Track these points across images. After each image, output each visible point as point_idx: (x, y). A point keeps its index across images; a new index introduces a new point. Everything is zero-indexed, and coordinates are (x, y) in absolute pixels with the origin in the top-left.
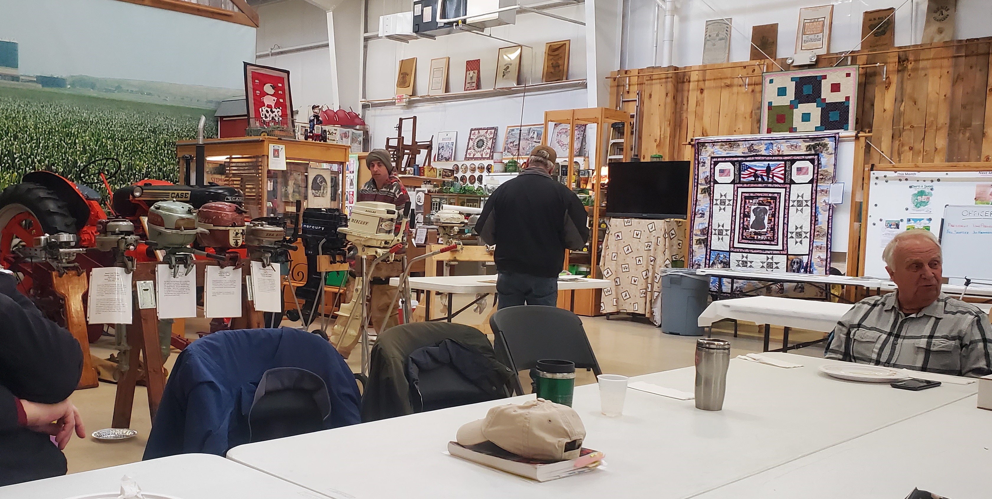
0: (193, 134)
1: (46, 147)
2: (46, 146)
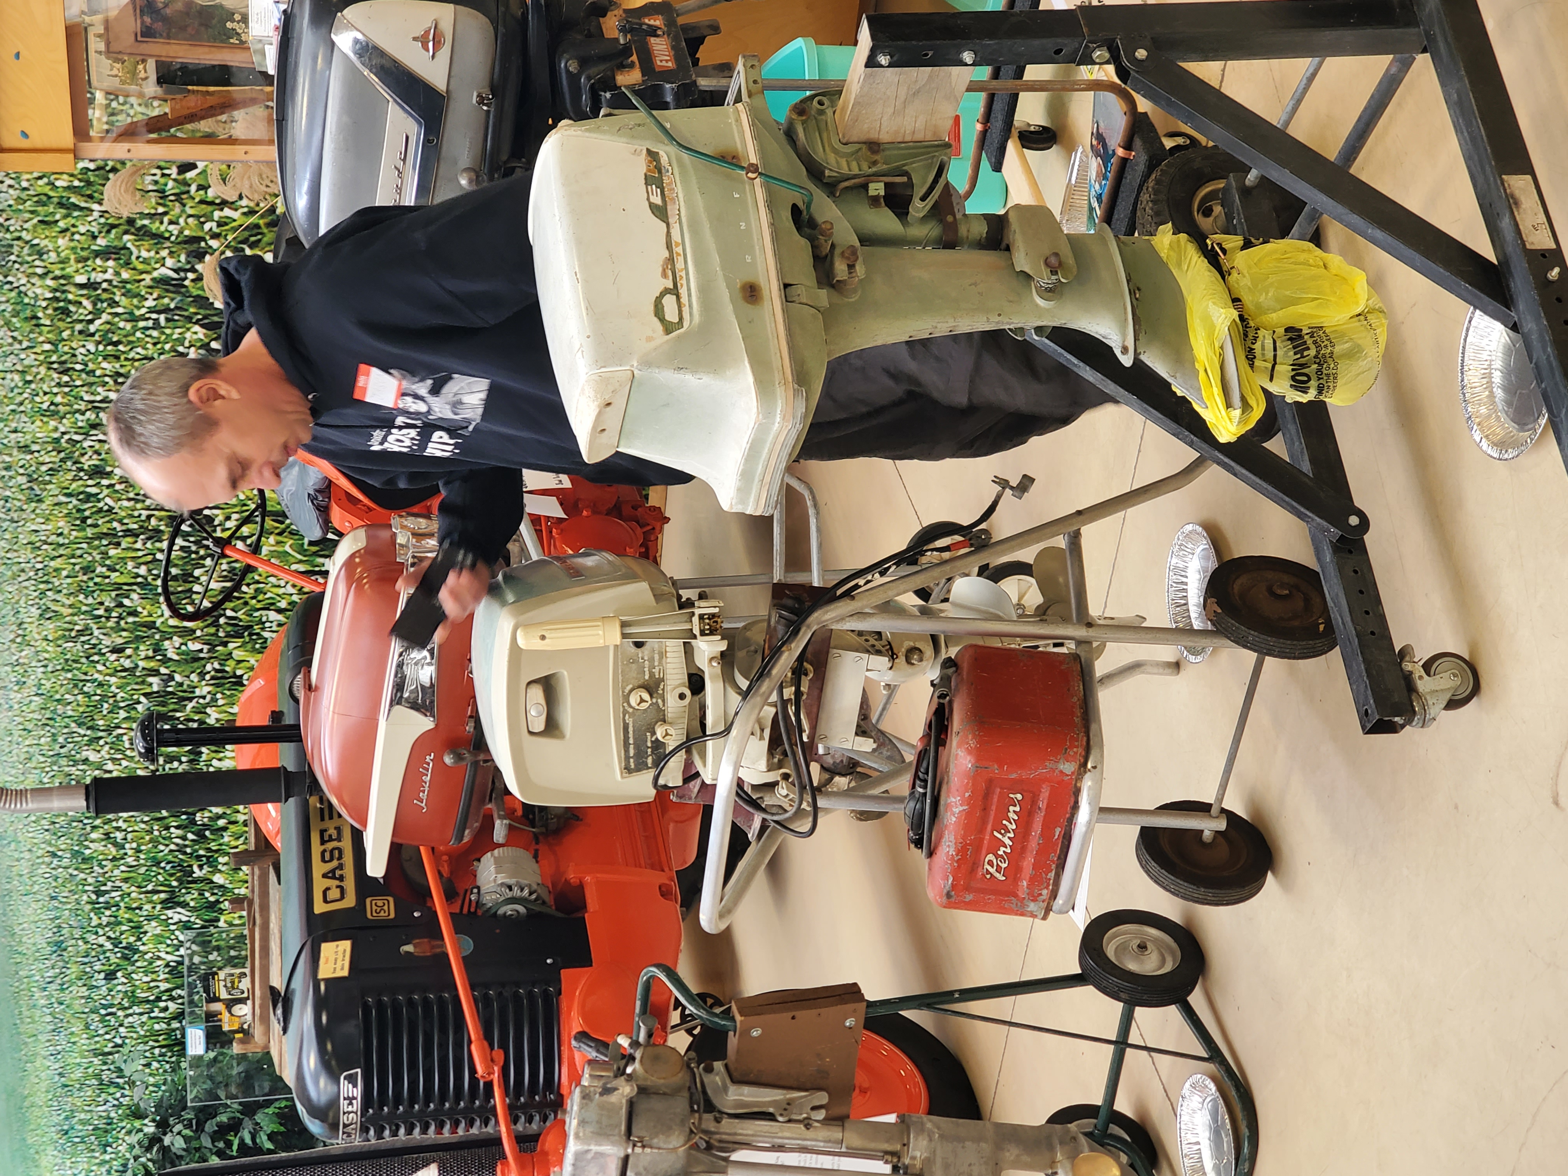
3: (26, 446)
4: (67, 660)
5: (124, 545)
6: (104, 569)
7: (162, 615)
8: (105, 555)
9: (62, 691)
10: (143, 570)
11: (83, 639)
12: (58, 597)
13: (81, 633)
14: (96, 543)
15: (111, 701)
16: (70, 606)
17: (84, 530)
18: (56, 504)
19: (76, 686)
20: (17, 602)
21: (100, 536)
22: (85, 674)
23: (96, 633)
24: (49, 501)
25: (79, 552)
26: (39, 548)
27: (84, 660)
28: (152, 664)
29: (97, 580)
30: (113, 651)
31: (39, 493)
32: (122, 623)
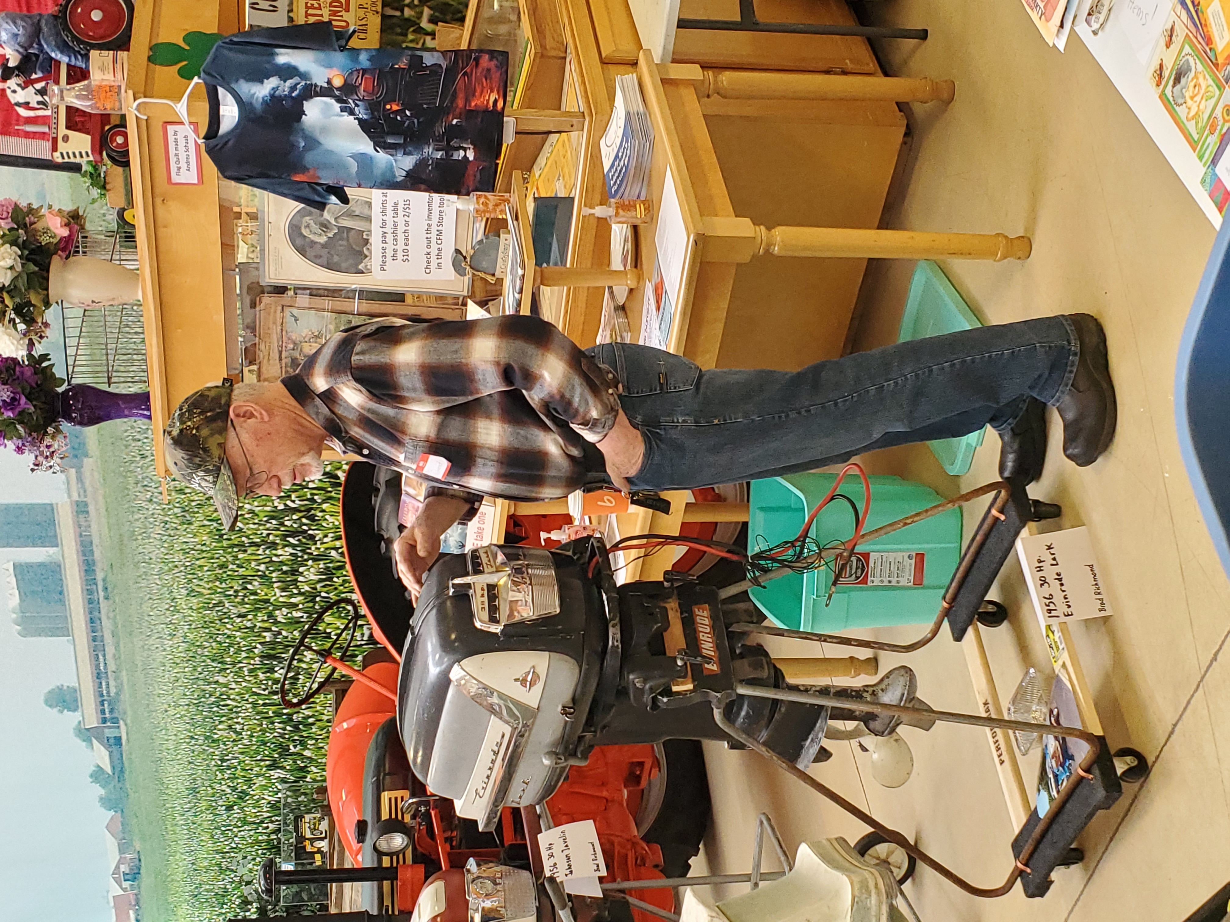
4: (205, 622)
5: (249, 552)
6: (234, 567)
7: (275, 595)
8: (236, 558)
9: (202, 639)
10: (262, 567)
11: (217, 609)
12: (201, 583)
13: (216, 605)
14: (230, 550)
15: (236, 647)
16: (209, 589)
19: (211, 637)
20: (172, 585)
21: (232, 546)
22: (219, 630)
23: (227, 605)
24: (197, 524)
25: (217, 556)
26: (188, 553)
27: (217, 622)
28: (266, 625)
29: (229, 573)
30: (239, 616)
31: (189, 518)
32: (246, 599)
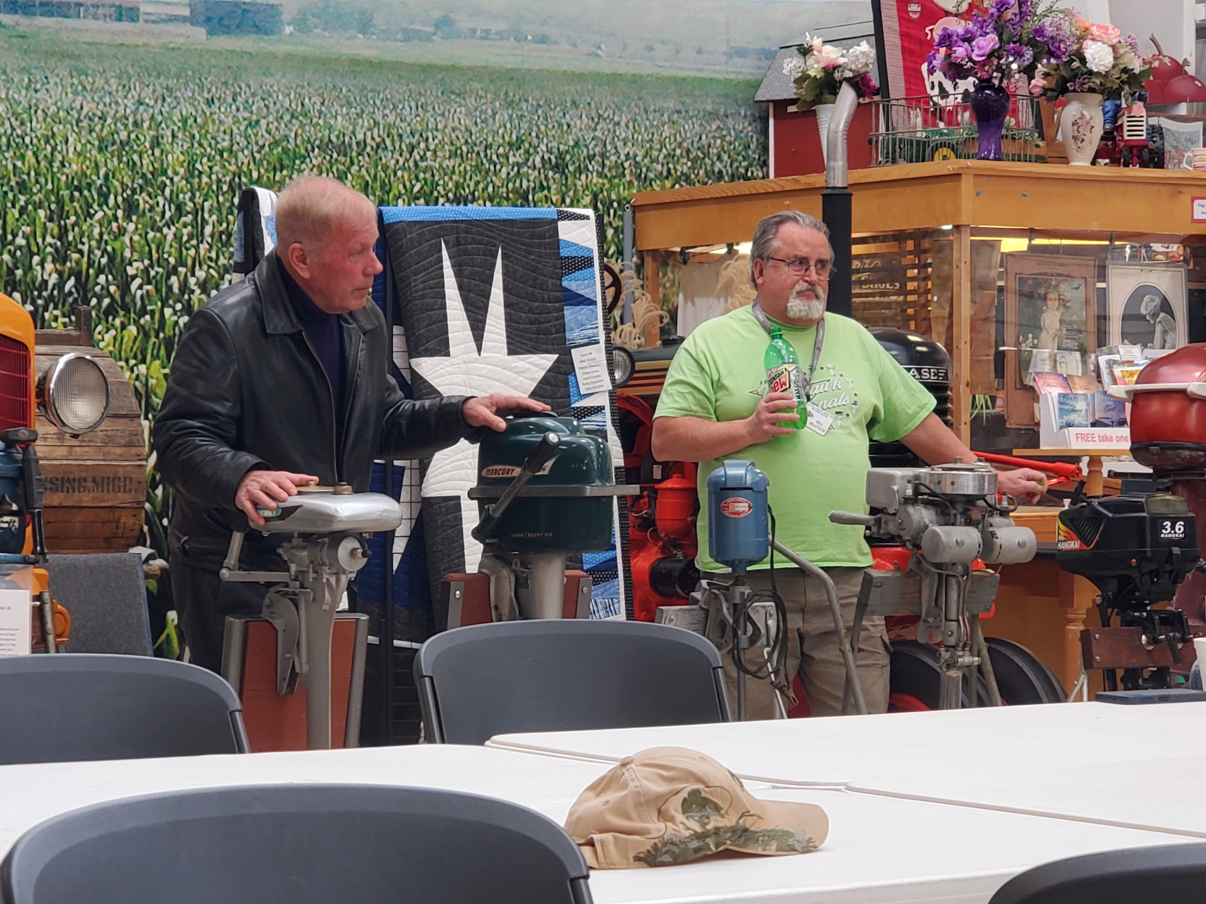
0: (685, 169)
1: (224, 237)
2: (221, 233)
3: (158, 144)
17: (67, 188)
18: (97, 164)
